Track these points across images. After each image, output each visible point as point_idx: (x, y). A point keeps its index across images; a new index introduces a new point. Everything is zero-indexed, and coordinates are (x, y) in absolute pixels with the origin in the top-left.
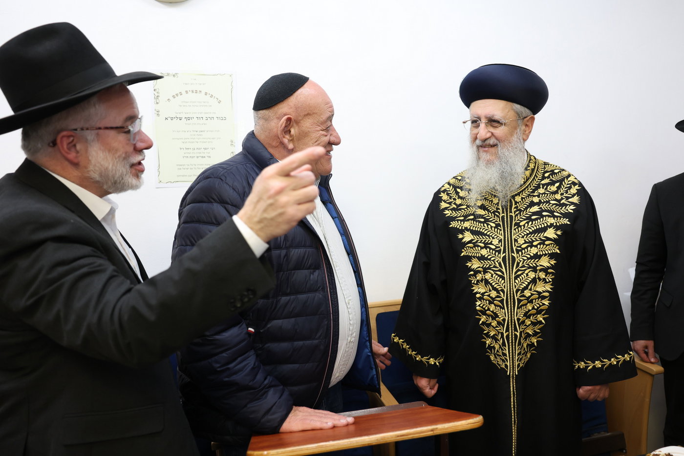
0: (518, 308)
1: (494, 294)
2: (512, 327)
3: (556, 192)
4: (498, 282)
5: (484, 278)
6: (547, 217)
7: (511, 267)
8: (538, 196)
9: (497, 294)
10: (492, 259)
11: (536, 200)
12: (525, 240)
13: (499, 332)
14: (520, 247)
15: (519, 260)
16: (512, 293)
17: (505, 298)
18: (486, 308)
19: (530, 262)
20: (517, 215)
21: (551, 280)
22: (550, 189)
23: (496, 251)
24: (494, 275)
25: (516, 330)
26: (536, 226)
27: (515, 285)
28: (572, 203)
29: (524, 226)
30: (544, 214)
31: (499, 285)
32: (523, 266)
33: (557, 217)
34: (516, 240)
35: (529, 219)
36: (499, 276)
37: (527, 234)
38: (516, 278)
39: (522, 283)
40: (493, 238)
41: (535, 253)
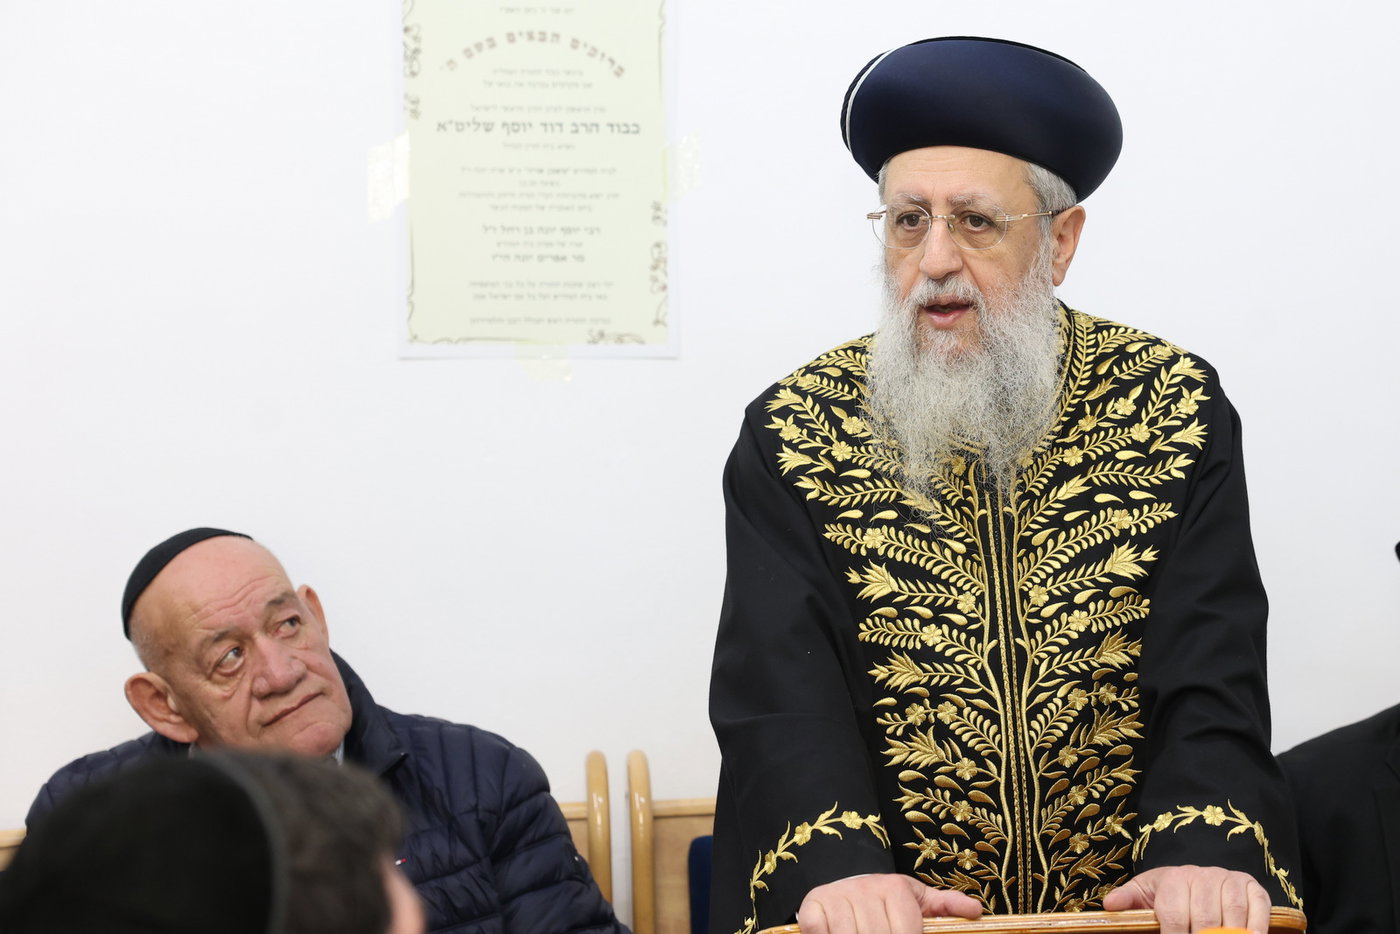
0: (1043, 805)
1: (967, 768)
2: (1025, 861)
3: (1134, 419)
4: (978, 731)
5: (933, 720)
6: (1109, 510)
7: (1015, 682)
8: (1080, 444)
9: (976, 770)
10: (959, 658)
11: (1073, 457)
12: (1050, 593)
13: (983, 883)
14: (1036, 615)
15: (1037, 657)
16: (1023, 762)
17: (1002, 780)
18: (942, 815)
19: (1070, 659)
20: (1024, 512)
21: (1135, 704)
22: (1115, 412)
23: (970, 634)
24: (966, 711)
25: (1037, 867)
26: (1079, 543)
27: (1031, 738)
28: (1183, 447)
29: (1044, 546)
30: (1101, 498)
31: (984, 742)
32: (1051, 676)
33: (1139, 504)
34: (1025, 596)
35: (1057, 523)
36: (980, 711)
37: (1057, 573)
38: (1031, 715)
39: (1051, 728)
40: (961, 591)
41: (1082, 629)
